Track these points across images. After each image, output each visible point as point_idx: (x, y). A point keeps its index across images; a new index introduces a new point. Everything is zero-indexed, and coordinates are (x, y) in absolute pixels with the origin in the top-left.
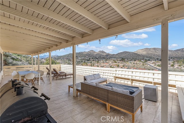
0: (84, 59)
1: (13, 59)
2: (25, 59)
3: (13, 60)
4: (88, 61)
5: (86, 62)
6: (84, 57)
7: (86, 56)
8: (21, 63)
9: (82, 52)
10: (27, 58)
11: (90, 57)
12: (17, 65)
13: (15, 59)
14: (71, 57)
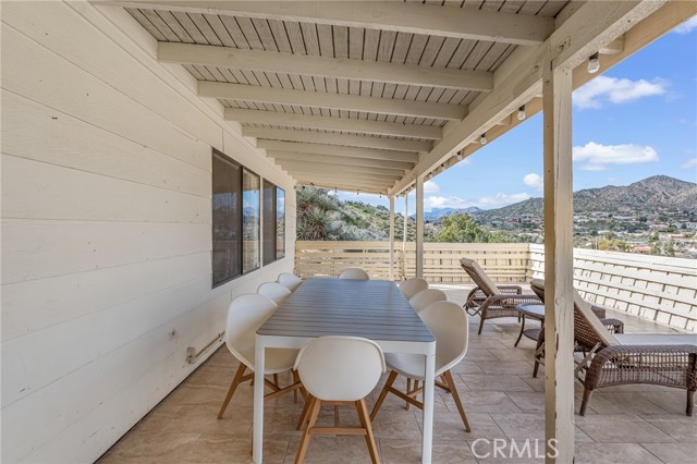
0: (603, 222)
1: (347, 219)
2: (381, 222)
3: (348, 222)
4: (633, 229)
5: (619, 234)
6: (607, 214)
7: (621, 209)
8: (364, 231)
9: (592, 191)
10: (384, 218)
11: (644, 214)
12: (351, 239)
13: (352, 220)
14: (534, 212)
